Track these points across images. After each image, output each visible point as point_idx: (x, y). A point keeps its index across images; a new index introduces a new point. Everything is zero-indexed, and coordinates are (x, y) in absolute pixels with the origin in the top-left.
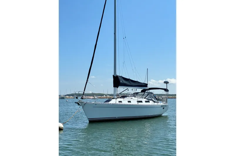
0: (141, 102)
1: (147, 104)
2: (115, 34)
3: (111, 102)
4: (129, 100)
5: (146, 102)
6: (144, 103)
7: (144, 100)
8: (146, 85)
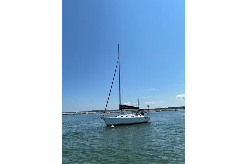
0: (133, 116)
1: (137, 117)
2: (120, 87)
3: (118, 117)
4: (127, 115)
5: (136, 116)
6: (135, 117)
7: (135, 115)
8: (138, 108)
